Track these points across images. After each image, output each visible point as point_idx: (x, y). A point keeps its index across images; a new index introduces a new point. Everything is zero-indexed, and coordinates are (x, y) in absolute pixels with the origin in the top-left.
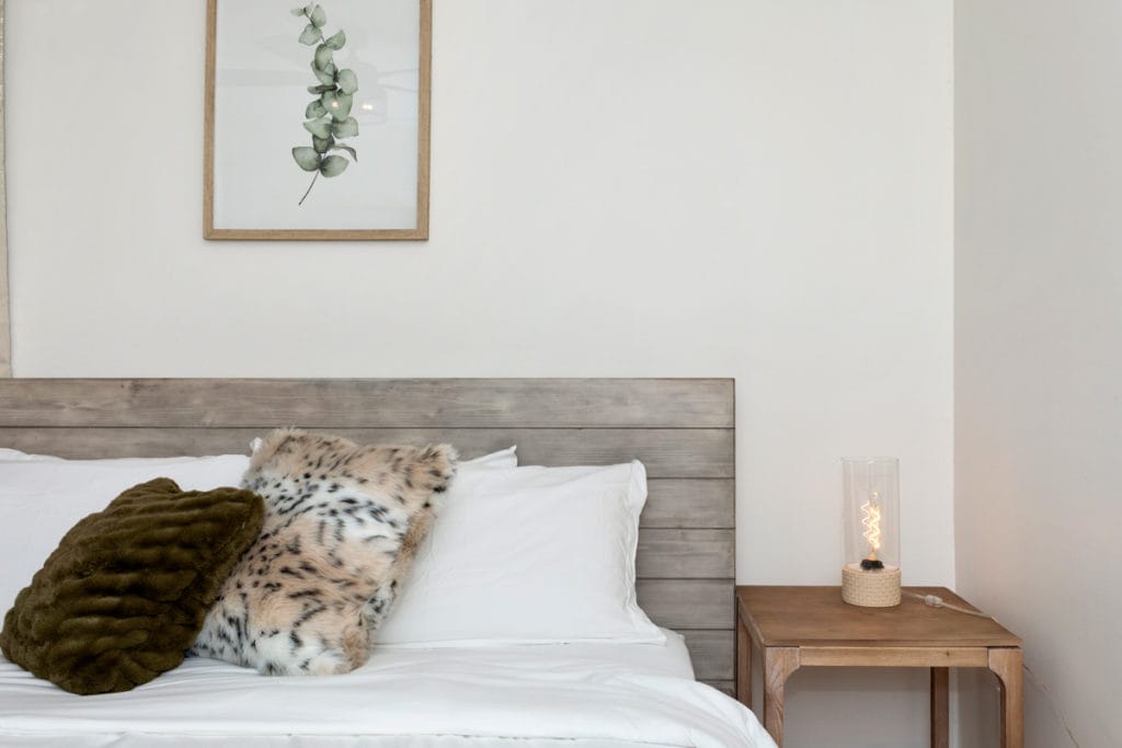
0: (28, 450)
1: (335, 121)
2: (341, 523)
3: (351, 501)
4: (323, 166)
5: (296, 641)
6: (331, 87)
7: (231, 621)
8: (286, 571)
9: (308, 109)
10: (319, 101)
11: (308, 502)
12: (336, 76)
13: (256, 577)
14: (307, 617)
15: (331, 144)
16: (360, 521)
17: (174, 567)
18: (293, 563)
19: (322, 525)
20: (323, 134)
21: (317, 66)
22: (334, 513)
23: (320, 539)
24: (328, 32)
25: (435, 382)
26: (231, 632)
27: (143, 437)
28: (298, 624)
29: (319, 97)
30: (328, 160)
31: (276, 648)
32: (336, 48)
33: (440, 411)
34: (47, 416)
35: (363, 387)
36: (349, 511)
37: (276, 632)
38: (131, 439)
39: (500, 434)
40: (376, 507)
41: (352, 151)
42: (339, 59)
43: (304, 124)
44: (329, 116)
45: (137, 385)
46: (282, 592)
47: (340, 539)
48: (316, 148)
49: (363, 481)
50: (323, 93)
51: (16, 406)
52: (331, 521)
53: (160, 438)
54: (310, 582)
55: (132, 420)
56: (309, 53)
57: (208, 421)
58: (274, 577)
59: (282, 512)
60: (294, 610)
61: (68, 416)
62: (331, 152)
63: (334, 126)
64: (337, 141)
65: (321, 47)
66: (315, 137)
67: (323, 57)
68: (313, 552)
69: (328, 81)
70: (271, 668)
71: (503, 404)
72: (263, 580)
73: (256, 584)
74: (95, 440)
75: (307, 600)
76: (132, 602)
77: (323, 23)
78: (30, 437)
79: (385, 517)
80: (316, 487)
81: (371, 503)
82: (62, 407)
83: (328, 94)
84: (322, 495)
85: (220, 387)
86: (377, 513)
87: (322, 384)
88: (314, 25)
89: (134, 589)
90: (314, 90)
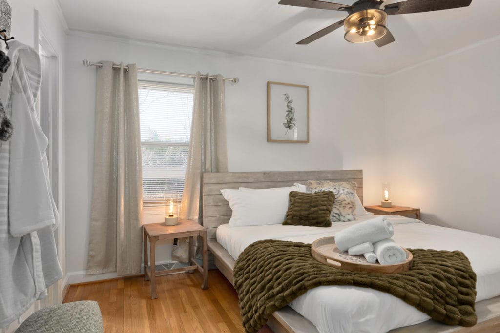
4: (289, 127)
6: (290, 111)
7: (336, 214)
9: (286, 115)
10: (288, 114)
12: (291, 109)
15: (290, 123)
20: (289, 121)
21: (288, 106)
24: (290, 99)
32: (291, 103)
34: (246, 180)
38: (264, 184)
41: (295, 124)
42: (292, 105)
43: (286, 118)
44: (290, 117)
45: (265, 173)
48: (288, 123)
51: (240, 178)
53: (269, 184)
55: (263, 180)
56: (286, 103)
57: (279, 180)
61: (251, 180)
62: (291, 124)
63: (291, 119)
64: (292, 122)
65: (289, 102)
66: (288, 121)
67: (289, 105)
69: (290, 110)
71: (329, 175)
73: (340, 207)
74: (257, 185)
77: (289, 97)
85: (281, 173)
88: (287, 98)
90: (287, 111)
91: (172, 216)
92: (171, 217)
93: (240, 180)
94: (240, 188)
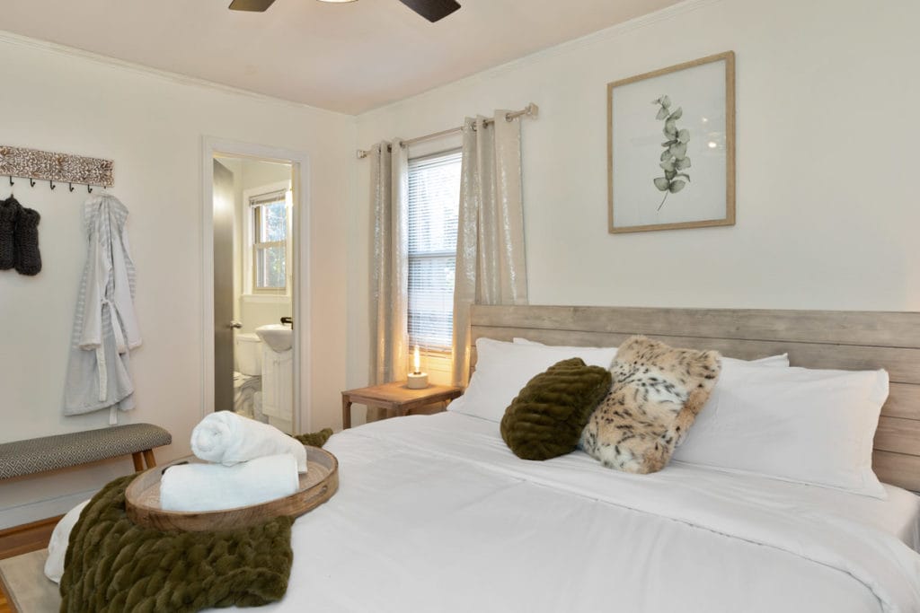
0: (530, 339)
1: (677, 160)
2: (647, 391)
3: (654, 379)
4: (671, 187)
5: (618, 451)
6: (675, 140)
7: (591, 435)
8: (616, 413)
9: (662, 155)
10: (668, 151)
11: (633, 378)
12: (677, 135)
13: (603, 414)
14: (624, 440)
15: (675, 174)
16: (658, 391)
17: (564, 404)
18: (620, 409)
19: (637, 390)
20: (670, 168)
21: (666, 131)
22: (644, 385)
23: (635, 399)
24: (671, 110)
25: (734, 311)
26: (591, 440)
27: (579, 336)
28: (619, 442)
29: (668, 148)
30: (674, 183)
31: (608, 453)
32: (677, 118)
33: (738, 329)
34: (538, 323)
35: (690, 313)
36: (652, 385)
37: (608, 445)
38: (573, 336)
39: (780, 345)
40: (668, 384)
41: (688, 177)
42: (679, 125)
43: (661, 165)
44: (674, 158)
45: (576, 309)
46: (613, 424)
47: (646, 400)
48: (667, 178)
49: (662, 369)
50: (670, 145)
51: (527, 318)
52: (642, 389)
53: (588, 337)
54: (628, 421)
55: (572, 326)
56: (662, 124)
57: (609, 329)
58: (611, 416)
59: (620, 381)
60: (618, 435)
61: (547, 324)
62: (675, 179)
63: (676, 164)
64: (679, 172)
65: (669, 120)
66: (666, 171)
67: (670, 125)
68: (631, 405)
69: (673, 138)
70: (606, 464)
71: (781, 326)
72: (606, 416)
73: (603, 418)
74: (559, 336)
75: (626, 430)
76: (544, 418)
77: (669, 106)
78: (532, 333)
79: (673, 390)
80: (638, 369)
81: (665, 382)
82: (544, 320)
83: (673, 145)
84: (639, 375)
85: (615, 311)
86: (668, 387)
87: (667, 311)
88: (664, 107)
89: (545, 412)
90: (665, 145)
91: (419, 373)
92: (417, 376)
93: (526, 323)
94: (515, 339)
